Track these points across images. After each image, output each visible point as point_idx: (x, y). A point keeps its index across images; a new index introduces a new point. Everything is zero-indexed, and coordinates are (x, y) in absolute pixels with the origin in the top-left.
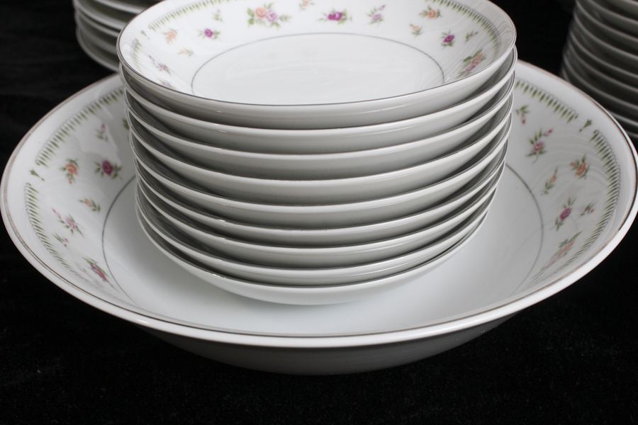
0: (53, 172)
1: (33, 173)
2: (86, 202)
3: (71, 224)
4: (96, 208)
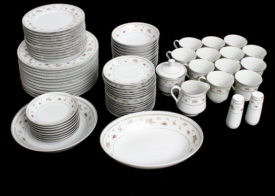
0: (18, 124)
1: (15, 125)
2: (23, 127)
3: (20, 132)
4: (24, 128)
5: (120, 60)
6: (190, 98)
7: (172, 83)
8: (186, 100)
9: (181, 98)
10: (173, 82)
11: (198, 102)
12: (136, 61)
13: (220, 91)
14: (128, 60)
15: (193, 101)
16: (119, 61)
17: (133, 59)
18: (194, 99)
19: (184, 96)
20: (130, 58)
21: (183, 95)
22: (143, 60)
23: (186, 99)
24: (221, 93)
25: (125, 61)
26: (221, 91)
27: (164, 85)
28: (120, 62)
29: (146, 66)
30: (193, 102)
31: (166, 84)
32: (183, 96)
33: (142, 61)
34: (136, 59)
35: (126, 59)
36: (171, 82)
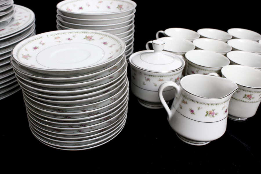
5: (58, 36)
6: (201, 106)
7: (160, 82)
8: (192, 111)
9: (181, 108)
10: (161, 78)
11: (216, 114)
12: (90, 38)
13: (250, 97)
14: (74, 37)
15: (207, 112)
16: (56, 38)
17: (84, 35)
18: (209, 109)
19: (188, 101)
20: (79, 34)
21: (186, 100)
22: (103, 36)
23: (193, 109)
24: (252, 100)
25: (69, 39)
26: (253, 96)
27: (144, 87)
28: (57, 40)
29: (109, 45)
30: (206, 115)
31: (147, 83)
32: (186, 103)
33: (102, 38)
34: (89, 35)
35: (70, 36)
36: (158, 78)
